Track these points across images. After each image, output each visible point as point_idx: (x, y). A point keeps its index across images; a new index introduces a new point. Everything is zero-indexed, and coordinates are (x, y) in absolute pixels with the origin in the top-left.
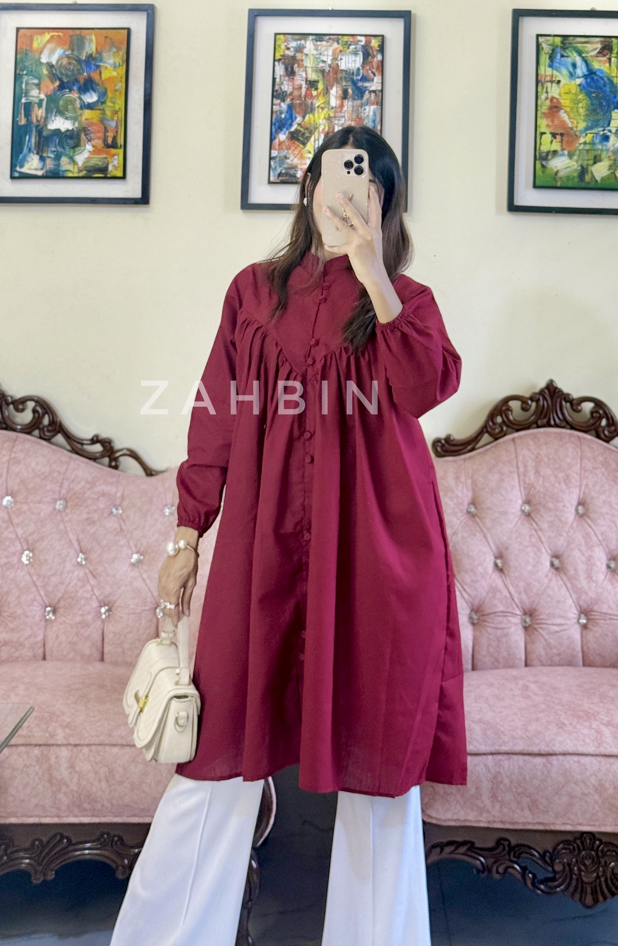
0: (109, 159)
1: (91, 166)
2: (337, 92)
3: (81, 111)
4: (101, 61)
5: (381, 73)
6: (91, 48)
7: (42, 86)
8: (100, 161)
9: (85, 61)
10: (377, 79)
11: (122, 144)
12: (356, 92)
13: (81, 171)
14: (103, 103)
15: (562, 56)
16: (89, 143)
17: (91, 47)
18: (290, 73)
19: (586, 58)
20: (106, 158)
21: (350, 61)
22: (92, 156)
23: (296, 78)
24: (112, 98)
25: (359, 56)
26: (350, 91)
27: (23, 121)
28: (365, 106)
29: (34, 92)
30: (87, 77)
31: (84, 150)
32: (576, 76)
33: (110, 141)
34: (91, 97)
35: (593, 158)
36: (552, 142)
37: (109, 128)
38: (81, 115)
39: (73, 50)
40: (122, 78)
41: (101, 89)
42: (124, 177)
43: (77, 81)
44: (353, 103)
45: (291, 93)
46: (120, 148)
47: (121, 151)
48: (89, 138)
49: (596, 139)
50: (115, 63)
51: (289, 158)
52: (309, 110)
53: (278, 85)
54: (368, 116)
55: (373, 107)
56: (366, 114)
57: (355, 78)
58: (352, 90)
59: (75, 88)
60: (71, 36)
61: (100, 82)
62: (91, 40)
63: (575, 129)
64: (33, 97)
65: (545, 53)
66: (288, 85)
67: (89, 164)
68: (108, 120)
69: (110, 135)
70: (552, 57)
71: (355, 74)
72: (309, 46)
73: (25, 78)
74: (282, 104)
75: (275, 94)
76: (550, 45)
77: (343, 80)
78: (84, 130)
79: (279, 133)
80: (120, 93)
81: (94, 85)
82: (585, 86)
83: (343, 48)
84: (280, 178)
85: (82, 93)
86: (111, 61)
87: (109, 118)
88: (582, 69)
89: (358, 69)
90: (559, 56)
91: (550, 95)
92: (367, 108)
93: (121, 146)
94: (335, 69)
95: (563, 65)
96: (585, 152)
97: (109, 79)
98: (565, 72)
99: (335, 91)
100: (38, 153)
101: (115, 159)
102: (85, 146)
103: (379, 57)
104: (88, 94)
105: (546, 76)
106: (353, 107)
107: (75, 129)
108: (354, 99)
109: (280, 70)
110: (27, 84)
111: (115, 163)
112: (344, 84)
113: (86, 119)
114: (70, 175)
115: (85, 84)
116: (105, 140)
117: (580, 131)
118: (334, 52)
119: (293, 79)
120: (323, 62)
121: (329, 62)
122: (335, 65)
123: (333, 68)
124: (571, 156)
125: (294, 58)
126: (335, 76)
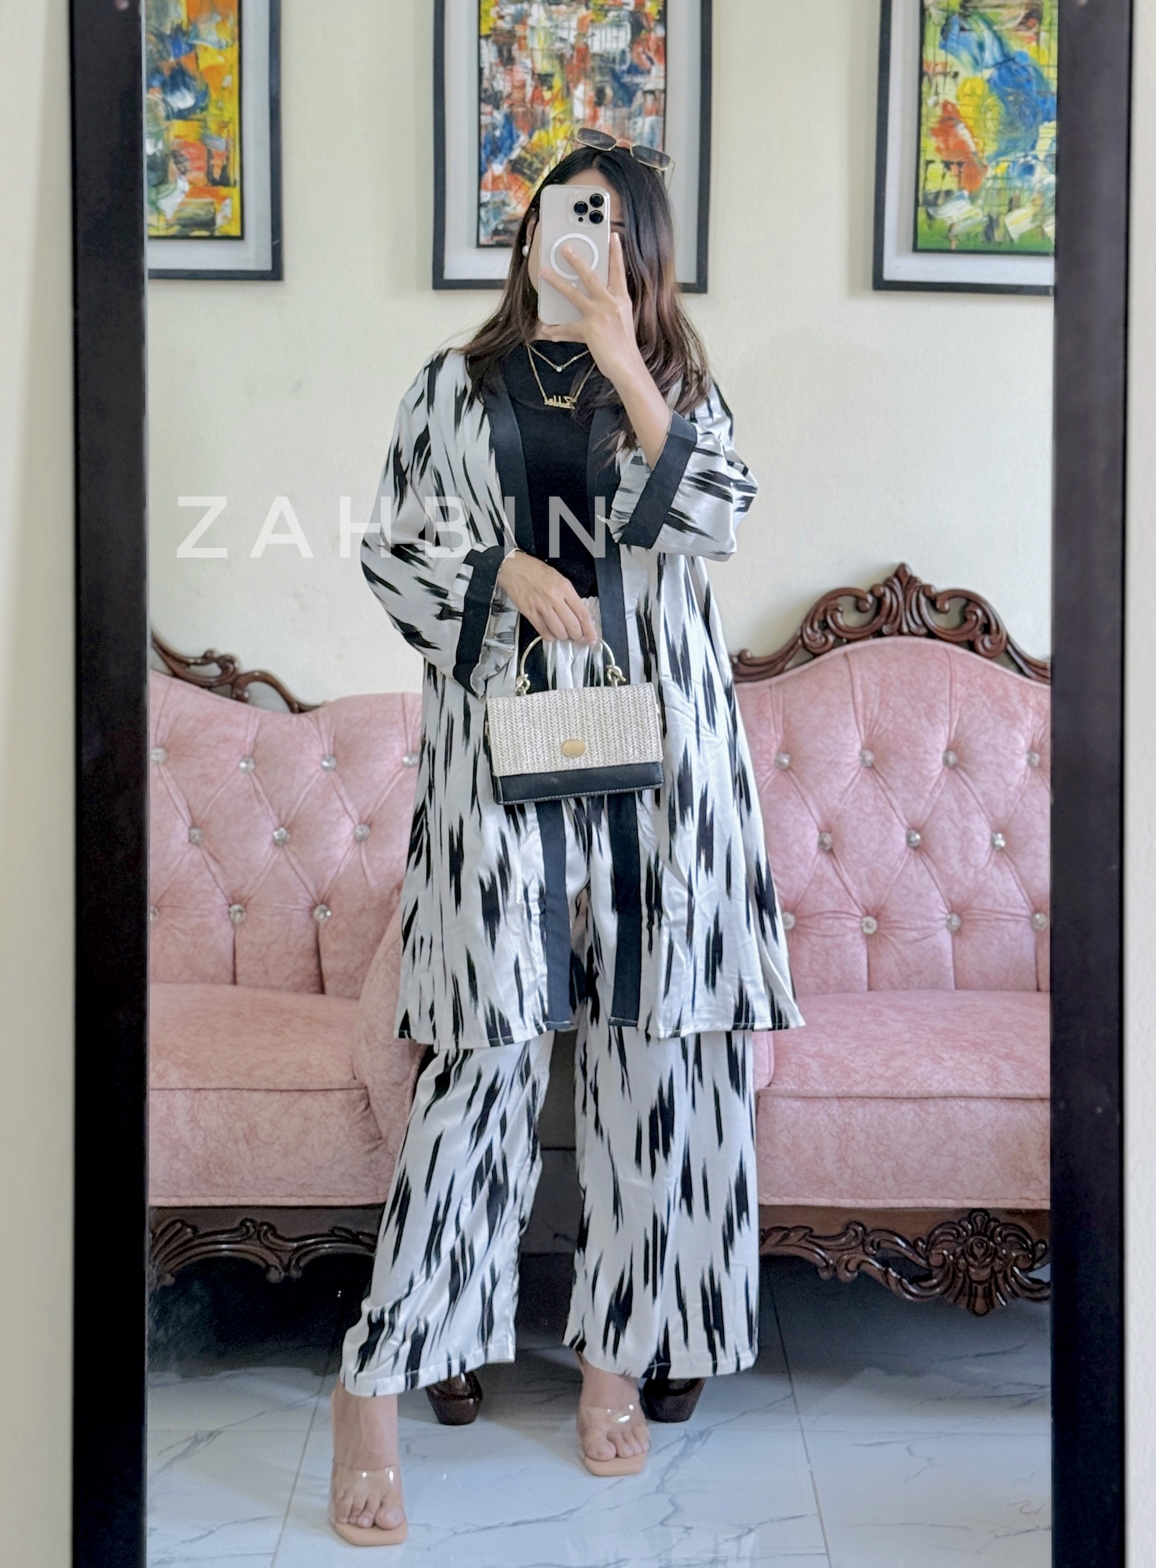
0: (216, 206)
1: (185, 219)
2: (585, 94)
3: (167, 123)
4: (197, 36)
5: (663, 60)
6: (179, 15)
8: (202, 209)
9: (169, 36)
10: (656, 70)
11: (238, 178)
12: (621, 93)
13: (172, 226)
14: (203, 109)
15: (962, 29)
16: (183, 178)
17: (178, 13)
18: (507, 59)
19: (999, 34)
20: (212, 204)
21: (609, 38)
22: (187, 200)
23: (516, 68)
24: (217, 101)
25: (624, 28)
26: (609, 92)
28: (635, 116)
30: (175, 65)
31: (174, 190)
32: (984, 64)
33: (217, 174)
34: (183, 99)
35: (1007, 202)
36: (943, 176)
37: (215, 153)
38: (168, 131)
39: (149, 18)
40: (232, 67)
41: (198, 85)
42: (242, 237)
43: (157, 71)
44: (614, 112)
45: (509, 95)
46: (235, 185)
47: (235, 192)
48: (182, 169)
49: (1013, 170)
50: (219, 42)
51: (509, 205)
52: (539, 123)
53: (488, 80)
54: (641, 134)
55: (650, 120)
56: (638, 131)
57: (617, 67)
58: (613, 89)
59: (156, 84)
61: (198, 75)
62: (177, 1)
63: (980, 155)
65: (934, 23)
66: (504, 80)
67: (184, 214)
68: (211, 138)
69: (217, 162)
70: (945, 31)
71: (618, 60)
72: (538, 12)
74: (496, 114)
75: (483, 96)
76: (943, 10)
77: (597, 71)
78: (175, 155)
79: (492, 162)
80: (231, 93)
81: (187, 79)
82: (998, 82)
83: (597, 15)
84: (497, 238)
85: (169, 93)
86: (214, 38)
87: (214, 135)
88: (992, 53)
89: (623, 52)
90: (956, 29)
91: (941, 99)
92: (640, 120)
93: (235, 182)
94: (583, 53)
95: (964, 45)
96: (995, 192)
97: (211, 69)
98: (966, 56)
99: (581, 92)
101: (226, 205)
102: (176, 181)
103: (657, 32)
104: (178, 94)
105: (935, 65)
106: (614, 119)
107: (158, 154)
108: (616, 106)
109: (489, 54)
111: (228, 211)
112: (598, 78)
113: (177, 137)
114: (154, 231)
115: (172, 77)
116: (209, 173)
117: (988, 158)
118: (581, 23)
119: (511, 70)
120: (562, 40)
121: (572, 40)
122: (581, 45)
123: (579, 51)
124: (973, 199)
125: (511, 34)
126: (582, 65)
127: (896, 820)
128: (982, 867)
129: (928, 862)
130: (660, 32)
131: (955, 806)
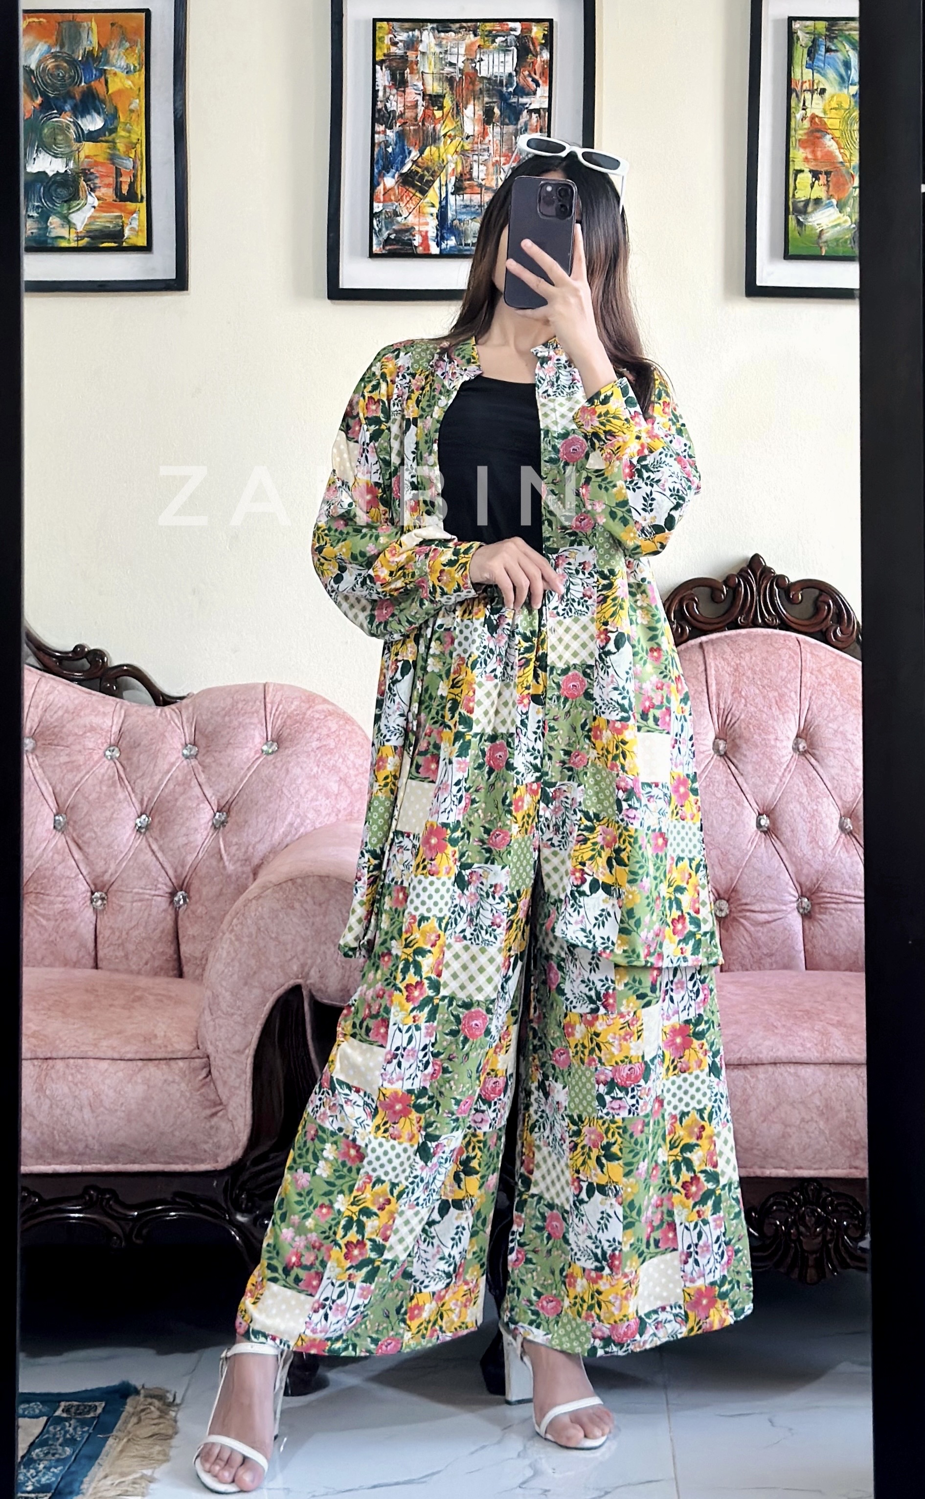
0: (125, 219)
1: (96, 231)
2: (475, 113)
3: (78, 145)
4: (107, 63)
5: (548, 81)
8: (110, 222)
9: (81, 62)
10: (542, 91)
11: (144, 194)
13: (82, 238)
14: (113, 131)
15: (829, 50)
16: (93, 194)
17: (91, 41)
18: (399, 82)
20: (122, 217)
22: (97, 214)
23: (408, 90)
24: (125, 124)
25: (510, 53)
26: (497, 111)
28: (521, 133)
30: (85, 90)
31: (84, 205)
32: (850, 82)
33: (125, 189)
34: (94, 121)
36: (812, 185)
37: (121, 170)
38: (78, 150)
39: (62, 46)
40: (140, 90)
41: (108, 108)
42: (148, 247)
43: (69, 96)
45: (402, 115)
46: (142, 201)
47: (143, 206)
48: (92, 186)
50: (128, 66)
51: (400, 215)
52: (430, 140)
53: (382, 101)
57: (504, 89)
58: (500, 108)
59: (68, 108)
60: (60, 23)
61: (107, 97)
62: (90, 29)
63: (847, 164)
65: (801, 45)
66: (396, 101)
67: (93, 227)
68: (120, 158)
69: (125, 180)
70: (812, 52)
71: (505, 83)
72: (428, 39)
74: (388, 132)
75: (377, 115)
76: (810, 33)
77: (485, 93)
78: (84, 173)
79: (384, 175)
80: (139, 116)
81: (97, 103)
83: (485, 41)
84: (388, 248)
85: (79, 115)
86: (123, 63)
87: (122, 155)
90: (822, 50)
91: (810, 113)
93: (143, 197)
94: (472, 76)
95: (830, 64)
97: (120, 92)
98: (832, 75)
99: (471, 111)
101: (134, 219)
102: (86, 198)
105: (803, 83)
107: (69, 172)
108: (503, 123)
109: (384, 77)
111: (136, 224)
112: (486, 99)
113: (87, 157)
114: (64, 244)
115: (83, 101)
116: (117, 189)
118: (468, 48)
119: (404, 92)
120: (451, 64)
121: (461, 65)
122: (469, 70)
123: (467, 75)
124: (841, 207)
125: (404, 58)
126: (471, 87)
127: (746, 804)
128: (830, 849)
129: (778, 845)
130: (546, 55)
131: (804, 791)
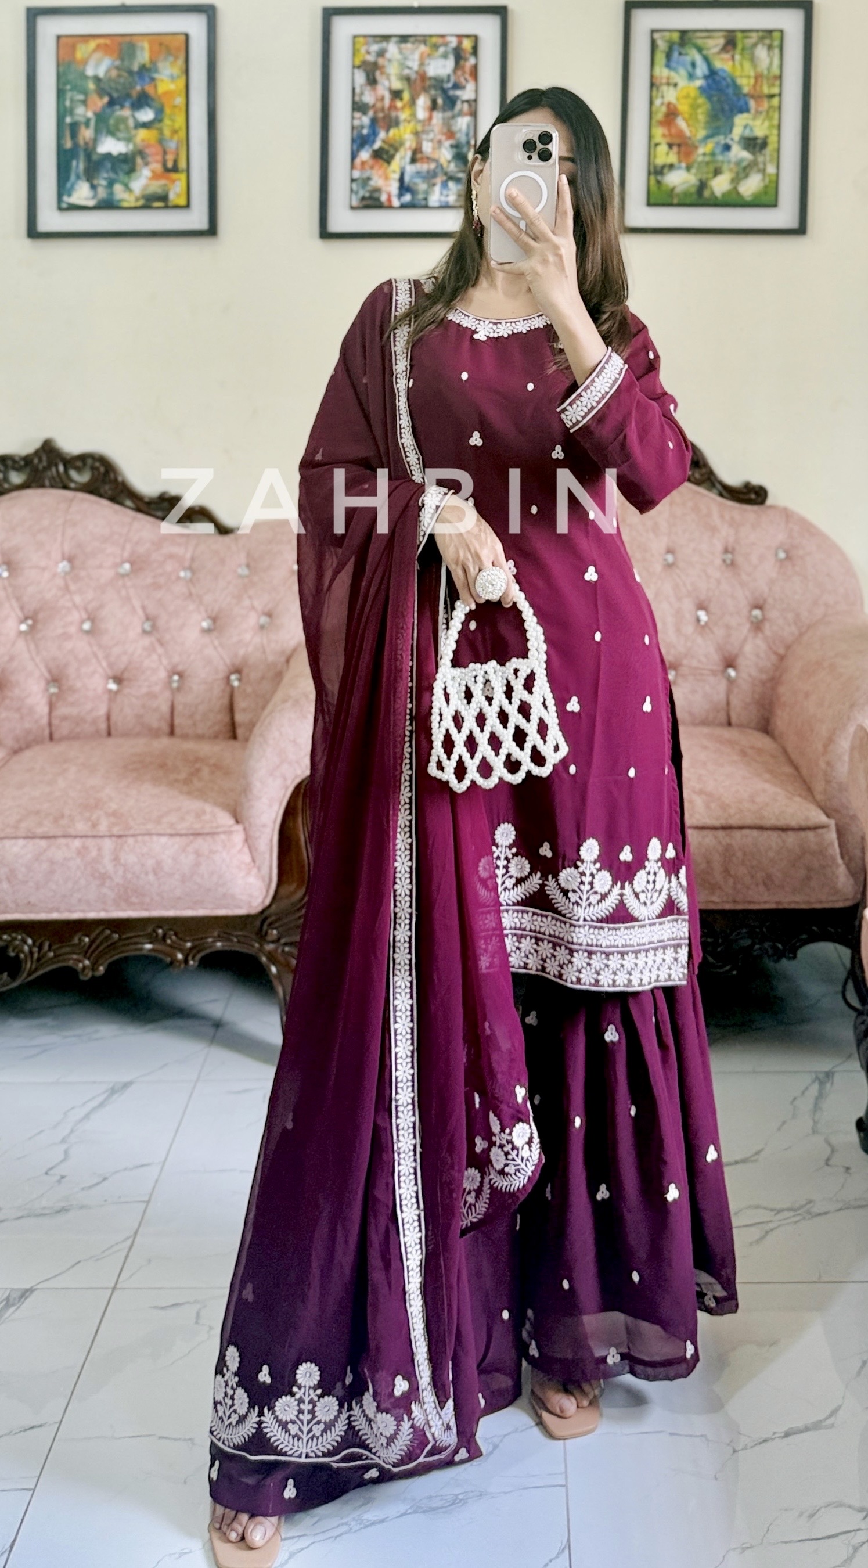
2: (425, 102)
3: (135, 131)
5: (474, 79)
6: (144, 58)
7: (89, 102)
8: (159, 188)
10: (470, 86)
11: (185, 167)
12: (447, 102)
13: (139, 200)
14: (160, 121)
15: (681, 54)
16: (147, 168)
17: (144, 56)
18: (372, 81)
19: (706, 56)
21: (439, 66)
22: (149, 182)
23: (378, 87)
24: (170, 116)
25: (449, 59)
26: (440, 101)
27: (68, 144)
29: (80, 110)
30: (140, 92)
31: (140, 176)
33: (170, 164)
34: (147, 114)
35: (712, 171)
36: (668, 154)
37: (168, 150)
38: (135, 136)
39: (122, 60)
40: (181, 91)
41: (157, 104)
42: (188, 206)
43: (128, 96)
44: (442, 115)
45: (374, 106)
48: (146, 162)
49: (716, 149)
50: (172, 74)
52: (393, 124)
53: (358, 96)
54: (460, 128)
55: (466, 119)
57: (445, 86)
58: (442, 99)
59: (127, 104)
60: (120, 44)
62: (142, 49)
64: (79, 115)
66: (370, 95)
68: (167, 141)
69: (170, 157)
71: (445, 81)
72: (392, 49)
73: (69, 95)
74: (364, 118)
75: (355, 106)
77: (432, 88)
79: (361, 151)
80: (180, 110)
81: (149, 100)
82: (705, 88)
83: (432, 50)
84: (363, 202)
85: (136, 110)
87: (168, 138)
88: (701, 69)
91: (666, 100)
94: (423, 76)
96: (704, 164)
97: (168, 93)
98: (683, 72)
99: (423, 101)
100: (87, 180)
102: (141, 170)
103: (472, 61)
104: (143, 111)
105: (661, 78)
106: (442, 118)
107: (130, 152)
108: (444, 110)
109: (360, 78)
110: (72, 101)
112: (433, 92)
114: (125, 204)
115: (139, 100)
116: (164, 164)
117: (699, 140)
118: (420, 56)
119: (375, 88)
120: (409, 68)
121: (415, 68)
122: (422, 71)
123: (420, 75)
124: (688, 168)
125: (375, 64)
126: (423, 85)
